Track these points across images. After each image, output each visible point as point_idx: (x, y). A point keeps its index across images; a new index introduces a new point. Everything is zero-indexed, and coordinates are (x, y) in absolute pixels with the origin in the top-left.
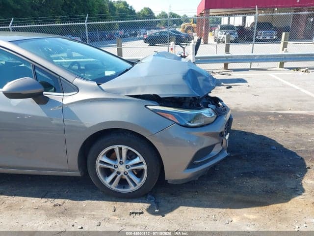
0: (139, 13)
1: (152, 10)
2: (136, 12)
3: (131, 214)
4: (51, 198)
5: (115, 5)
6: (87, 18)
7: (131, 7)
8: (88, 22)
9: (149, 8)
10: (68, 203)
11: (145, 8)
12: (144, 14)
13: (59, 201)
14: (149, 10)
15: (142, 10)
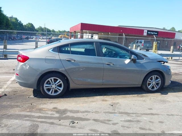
0: (25, 26)
1: (33, 25)
2: (23, 25)
7: (20, 21)
9: (31, 24)
11: (29, 23)
12: (28, 26)
14: (32, 25)
15: (27, 24)
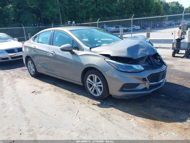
3: (93, 104)
4: (72, 92)
5: (169, 5)
6: (133, 16)
8: (133, 18)
10: (76, 95)
13: (74, 94)
